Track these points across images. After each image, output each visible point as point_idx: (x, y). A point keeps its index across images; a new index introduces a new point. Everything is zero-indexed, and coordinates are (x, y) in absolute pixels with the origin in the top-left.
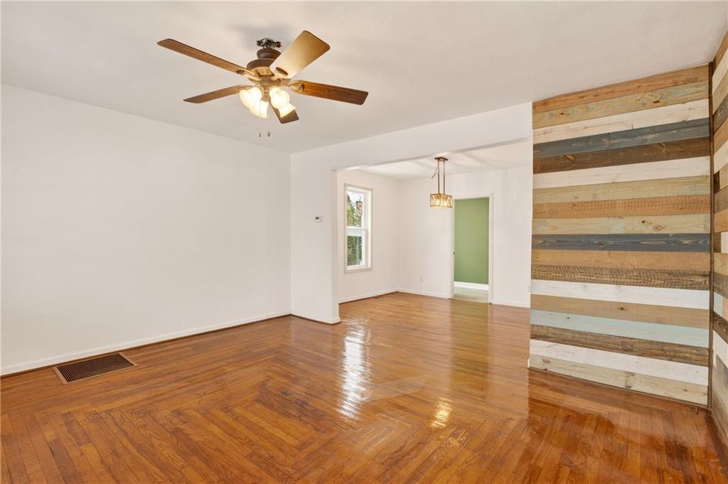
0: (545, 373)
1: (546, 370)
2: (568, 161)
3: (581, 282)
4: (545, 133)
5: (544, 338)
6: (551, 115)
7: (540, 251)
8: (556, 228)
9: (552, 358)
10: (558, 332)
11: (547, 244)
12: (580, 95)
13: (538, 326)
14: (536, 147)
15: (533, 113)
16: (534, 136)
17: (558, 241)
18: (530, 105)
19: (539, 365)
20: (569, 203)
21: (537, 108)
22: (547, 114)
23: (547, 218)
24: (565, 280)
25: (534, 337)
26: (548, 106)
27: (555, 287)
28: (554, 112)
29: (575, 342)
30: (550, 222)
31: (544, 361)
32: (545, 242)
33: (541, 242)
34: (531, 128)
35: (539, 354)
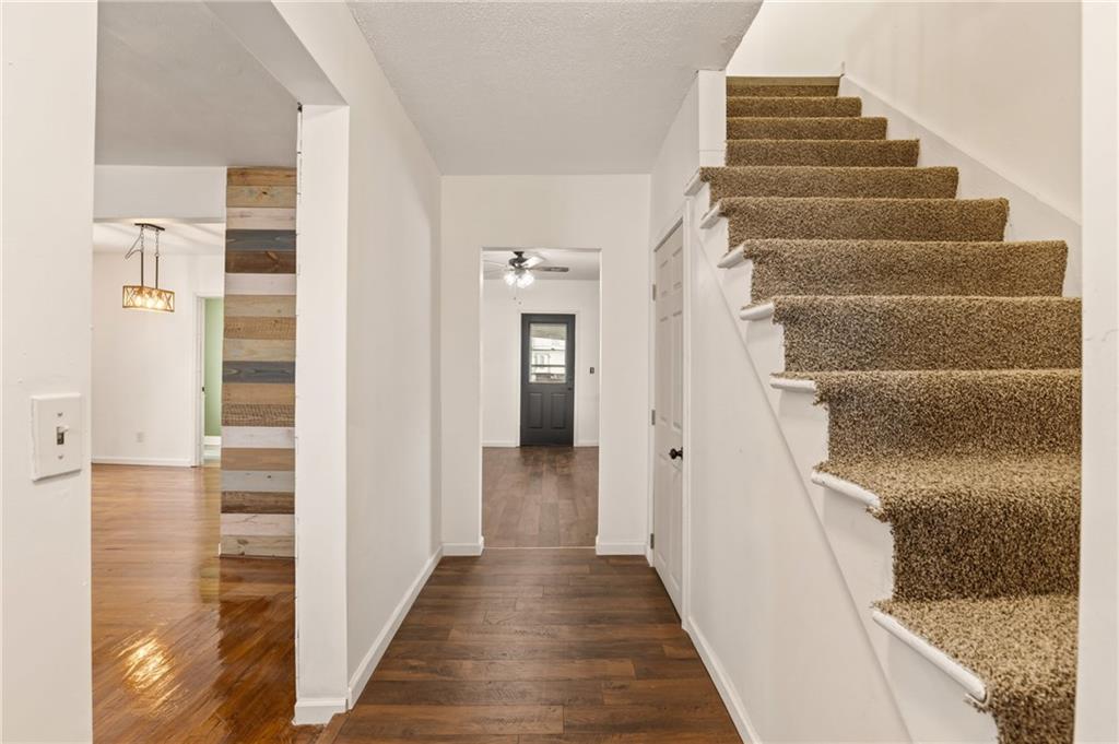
0: (242, 559)
1: (243, 554)
2: (269, 260)
3: (285, 426)
4: (242, 216)
5: (240, 509)
6: (251, 192)
7: (232, 385)
8: (253, 352)
9: (250, 536)
10: (257, 498)
11: (242, 375)
12: (288, 173)
13: (230, 493)
14: (230, 234)
15: (228, 184)
16: (228, 217)
17: (257, 371)
18: (224, 170)
19: (234, 549)
20: (271, 318)
21: (234, 178)
22: (246, 189)
23: (243, 338)
24: (265, 425)
25: (226, 509)
26: (249, 178)
27: (252, 436)
28: (255, 188)
29: (279, 507)
30: (249, 343)
31: (239, 542)
32: (240, 372)
33: (235, 372)
34: (224, 204)
35: (233, 533)
